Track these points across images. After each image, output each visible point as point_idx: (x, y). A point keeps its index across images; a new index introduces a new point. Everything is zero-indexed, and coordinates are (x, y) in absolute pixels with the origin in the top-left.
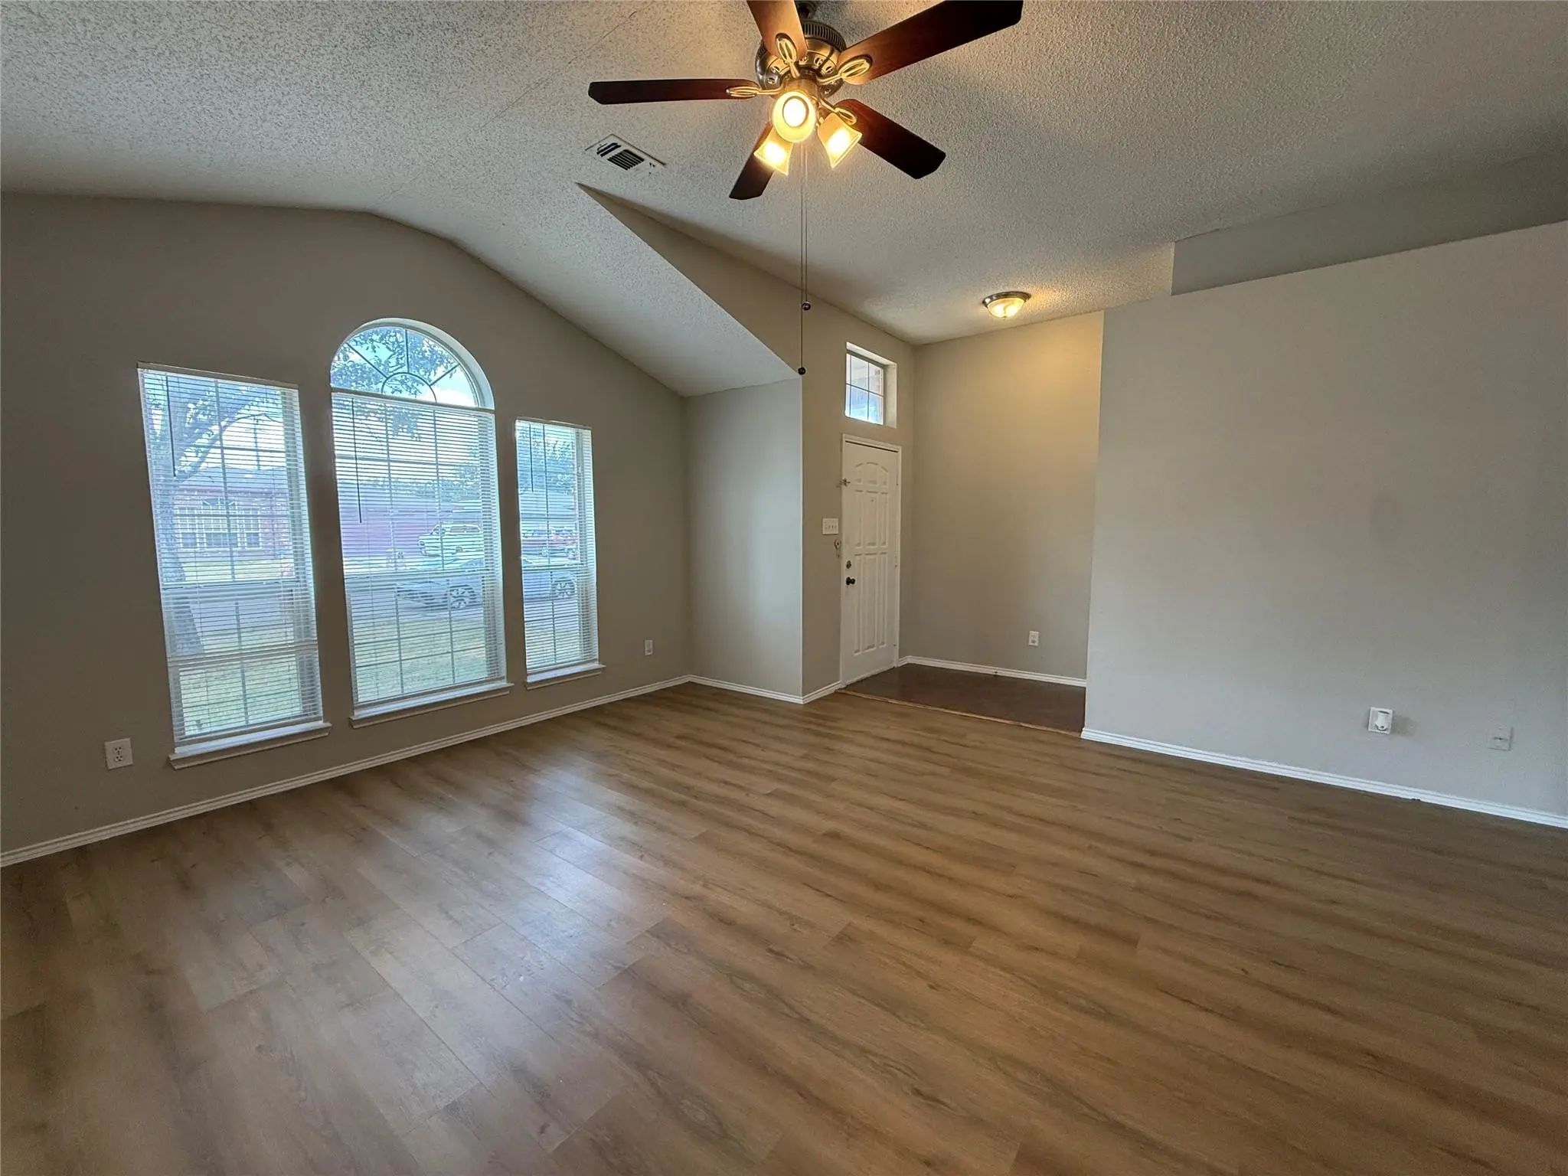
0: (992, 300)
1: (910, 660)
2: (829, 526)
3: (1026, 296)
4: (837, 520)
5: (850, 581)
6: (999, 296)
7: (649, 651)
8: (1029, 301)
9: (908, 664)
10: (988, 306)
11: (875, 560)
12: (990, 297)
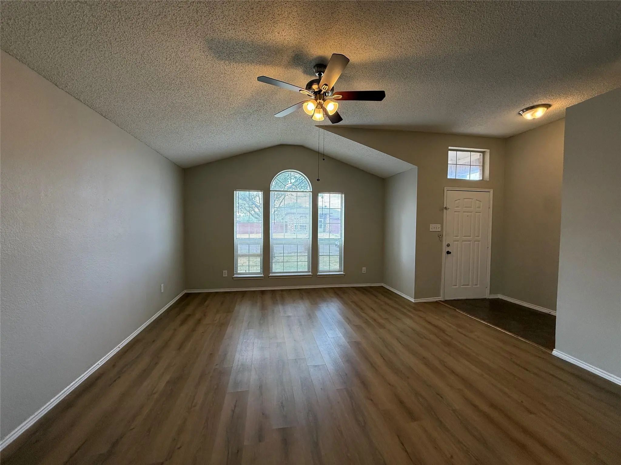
0: (524, 112)
1: (500, 296)
2: (434, 227)
3: (548, 106)
4: (440, 225)
5: (448, 253)
6: (527, 109)
7: (364, 271)
8: (551, 109)
9: (498, 299)
10: (522, 115)
11: (470, 244)
12: (523, 110)
